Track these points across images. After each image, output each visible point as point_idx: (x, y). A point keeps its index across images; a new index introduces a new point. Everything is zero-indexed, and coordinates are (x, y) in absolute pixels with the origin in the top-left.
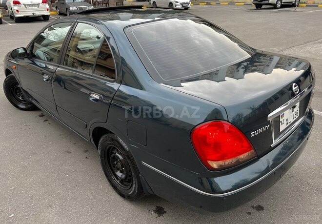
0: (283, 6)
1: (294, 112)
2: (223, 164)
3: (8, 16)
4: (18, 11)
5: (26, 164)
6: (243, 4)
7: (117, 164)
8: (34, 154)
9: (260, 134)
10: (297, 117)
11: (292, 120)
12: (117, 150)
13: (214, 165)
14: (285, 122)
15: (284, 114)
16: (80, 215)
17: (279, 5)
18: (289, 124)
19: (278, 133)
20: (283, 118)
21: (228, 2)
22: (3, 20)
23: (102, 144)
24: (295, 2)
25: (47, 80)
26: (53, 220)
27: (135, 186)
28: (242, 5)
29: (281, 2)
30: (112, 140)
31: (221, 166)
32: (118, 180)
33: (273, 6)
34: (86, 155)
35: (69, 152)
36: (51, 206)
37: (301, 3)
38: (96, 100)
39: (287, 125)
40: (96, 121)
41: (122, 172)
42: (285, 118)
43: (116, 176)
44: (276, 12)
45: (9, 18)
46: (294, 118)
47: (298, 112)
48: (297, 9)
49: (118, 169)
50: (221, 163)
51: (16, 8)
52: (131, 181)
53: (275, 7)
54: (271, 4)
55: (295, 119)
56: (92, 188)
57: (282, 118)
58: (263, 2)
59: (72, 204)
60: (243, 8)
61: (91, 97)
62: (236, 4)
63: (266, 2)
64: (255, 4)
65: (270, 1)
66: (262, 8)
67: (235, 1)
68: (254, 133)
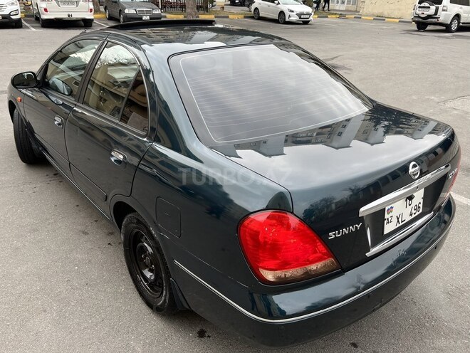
0: (461, 29)
1: (413, 205)
2: (283, 276)
3: (32, 16)
4: (46, 10)
5: (20, 245)
6: (398, 20)
7: (145, 258)
8: (34, 230)
9: (344, 236)
10: (418, 213)
11: (407, 218)
12: (146, 239)
13: (270, 276)
14: (395, 220)
15: (392, 208)
16: (85, 328)
17: (454, 27)
18: (401, 224)
19: (379, 236)
20: (391, 214)
21: (373, 15)
22: (23, 21)
23: (126, 227)
25: (59, 124)
26: (44, 331)
27: (166, 293)
28: (395, 23)
29: (459, 23)
30: (139, 222)
31: (279, 278)
32: (146, 282)
33: (444, 28)
34: (110, 239)
35: (85, 233)
36: (45, 311)
38: (118, 161)
39: (398, 225)
40: (118, 193)
41: (151, 271)
42: (395, 213)
43: (144, 277)
44: (447, 38)
45: (33, 19)
46: (411, 215)
47: (421, 206)
49: (147, 267)
50: (280, 273)
51: (44, 5)
52: (161, 286)
53: (447, 28)
54: (441, 24)
55: (414, 216)
56: (109, 290)
57: (388, 213)
58: (429, 20)
59: (76, 310)
60: (396, 26)
61: (112, 156)
62: (387, 19)
63: (433, 20)
64: (416, 22)
65: (441, 20)
66: (427, 29)
67: (386, 14)
68: (335, 234)
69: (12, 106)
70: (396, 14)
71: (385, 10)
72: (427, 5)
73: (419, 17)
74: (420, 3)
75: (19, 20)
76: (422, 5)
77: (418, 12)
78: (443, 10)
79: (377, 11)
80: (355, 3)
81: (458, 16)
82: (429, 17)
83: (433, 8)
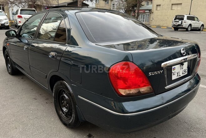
0: (192, 30)
1: (183, 69)
2: (129, 93)
3: (14, 25)
4: (20, 22)
5: (5, 104)
6: (166, 27)
7: (64, 102)
10: (185, 74)
11: (181, 75)
14: (176, 74)
15: (175, 68)
16: (35, 135)
17: (189, 29)
20: (175, 71)
21: (156, 26)
22: (10, 27)
23: (55, 89)
24: (200, 28)
25: (26, 49)
27: (74, 115)
28: (165, 28)
29: (191, 27)
30: (61, 84)
32: (64, 113)
33: (185, 30)
34: (46, 101)
35: (35, 99)
36: (16, 128)
37: (204, 29)
38: (53, 57)
39: (178, 77)
40: (52, 71)
41: (66, 108)
42: (176, 71)
43: (62, 111)
44: (187, 33)
45: (14, 26)
47: (187, 70)
48: (202, 32)
49: (64, 107)
51: (19, 20)
52: (71, 115)
53: (187, 30)
54: (184, 28)
55: (184, 75)
56: (46, 120)
57: (173, 70)
58: (179, 26)
59: (31, 128)
60: (166, 30)
61: (50, 55)
62: (162, 27)
63: (181, 26)
64: (174, 27)
65: (184, 26)
66: (178, 30)
67: (161, 25)
68: (151, 74)
69: (4, 49)
70: (165, 25)
71: (161, 24)
72: (178, 20)
73: (175, 25)
74: (175, 20)
75: (9, 26)
76: (176, 20)
77: (174, 23)
78: (185, 23)
79: (157, 24)
80: (148, 21)
81: (190, 25)
82: (179, 25)
83: (180, 21)
